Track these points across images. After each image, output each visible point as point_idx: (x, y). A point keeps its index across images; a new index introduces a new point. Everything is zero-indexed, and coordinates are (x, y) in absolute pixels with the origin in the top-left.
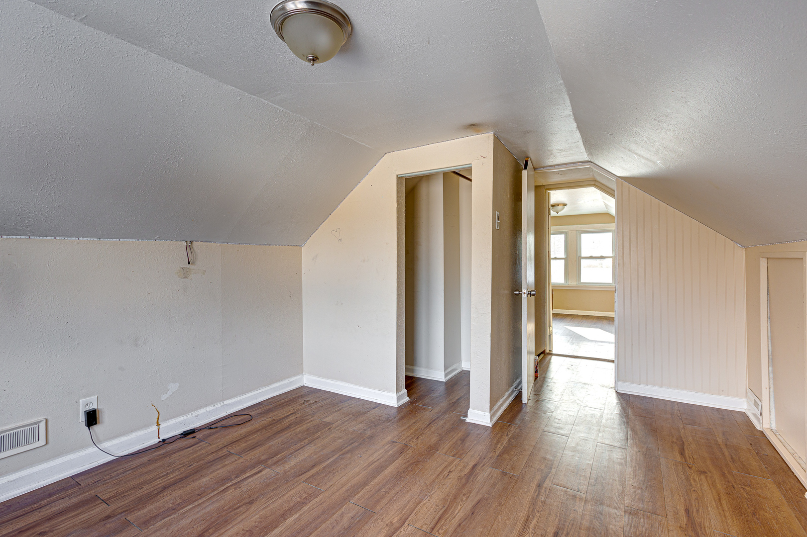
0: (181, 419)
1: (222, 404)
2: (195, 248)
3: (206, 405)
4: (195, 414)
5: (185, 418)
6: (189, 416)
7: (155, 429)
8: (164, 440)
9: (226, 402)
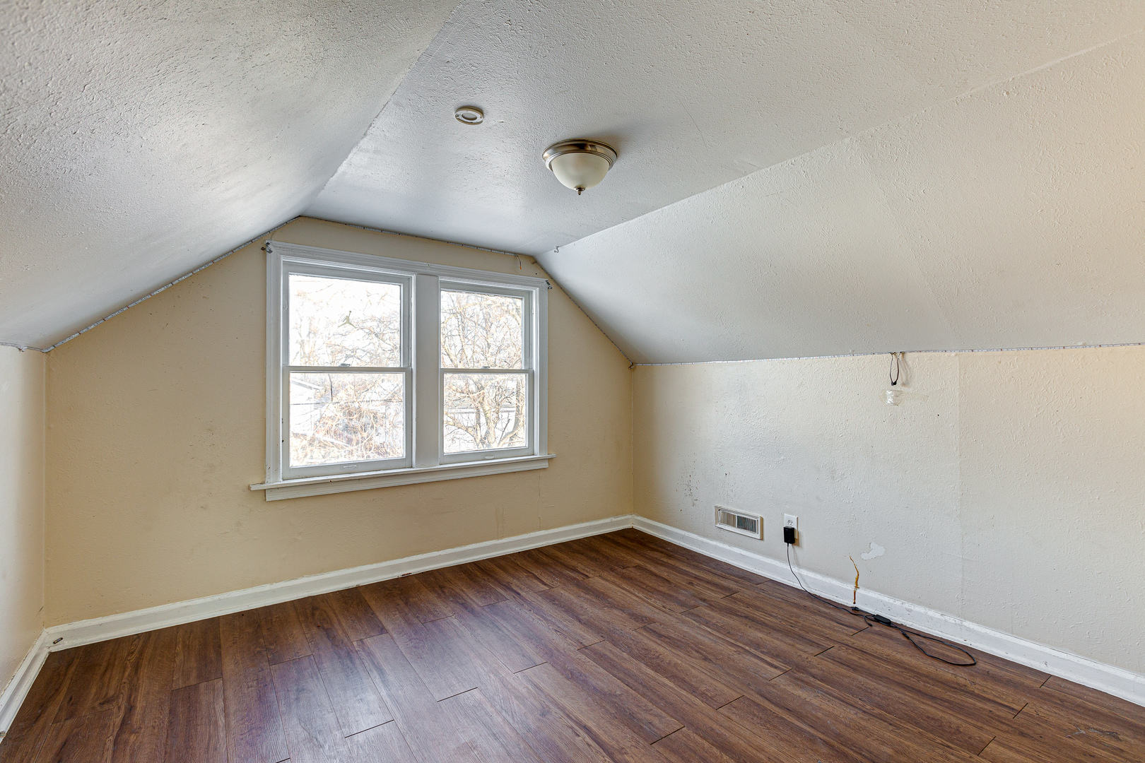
0: (886, 599)
1: (958, 622)
2: (910, 363)
3: (930, 606)
4: (907, 605)
5: (891, 601)
6: (898, 603)
7: (851, 589)
8: (855, 609)
9: (967, 624)
